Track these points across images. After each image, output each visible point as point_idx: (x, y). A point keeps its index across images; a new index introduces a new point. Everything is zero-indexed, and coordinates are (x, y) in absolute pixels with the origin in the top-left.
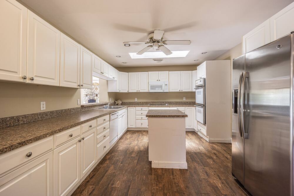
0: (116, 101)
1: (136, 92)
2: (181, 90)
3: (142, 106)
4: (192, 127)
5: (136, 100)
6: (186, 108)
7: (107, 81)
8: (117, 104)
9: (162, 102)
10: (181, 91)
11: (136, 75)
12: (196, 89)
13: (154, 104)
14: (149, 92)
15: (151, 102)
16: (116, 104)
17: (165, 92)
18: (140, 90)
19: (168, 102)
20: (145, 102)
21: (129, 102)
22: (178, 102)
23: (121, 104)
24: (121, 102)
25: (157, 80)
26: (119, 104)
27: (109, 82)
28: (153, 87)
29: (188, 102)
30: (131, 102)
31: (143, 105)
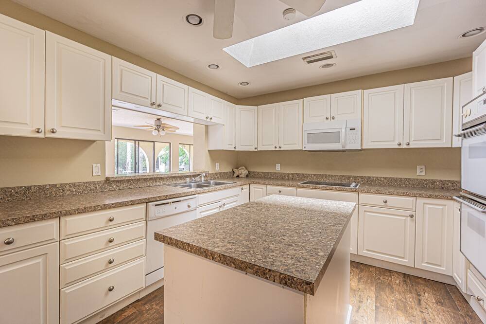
0: (236, 170)
1: (274, 149)
2: (405, 142)
3: (282, 185)
4: (442, 270)
5: (278, 168)
6: (421, 201)
7: (207, 126)
8: (238, 176)
9: (343, 176)
10: (405, 146)
11: (274, 110)
12: (465, 136)
13: (321, 180)
14: (304, 149)
15: (314, 175)
16: (235, 176)
17: (348, 148)
18: (282, 146)
19: (362, 178)
20: (298, 175)
21: (262, 173)
22: (396, 180)
23: (247, 176)
24: (245, 172)
25: (327, 118)
26: (240, 176)
27: (210, 129)
28: (313, 137)
29: (433, 182)
30: (267, 173)
31: (283, 182)
